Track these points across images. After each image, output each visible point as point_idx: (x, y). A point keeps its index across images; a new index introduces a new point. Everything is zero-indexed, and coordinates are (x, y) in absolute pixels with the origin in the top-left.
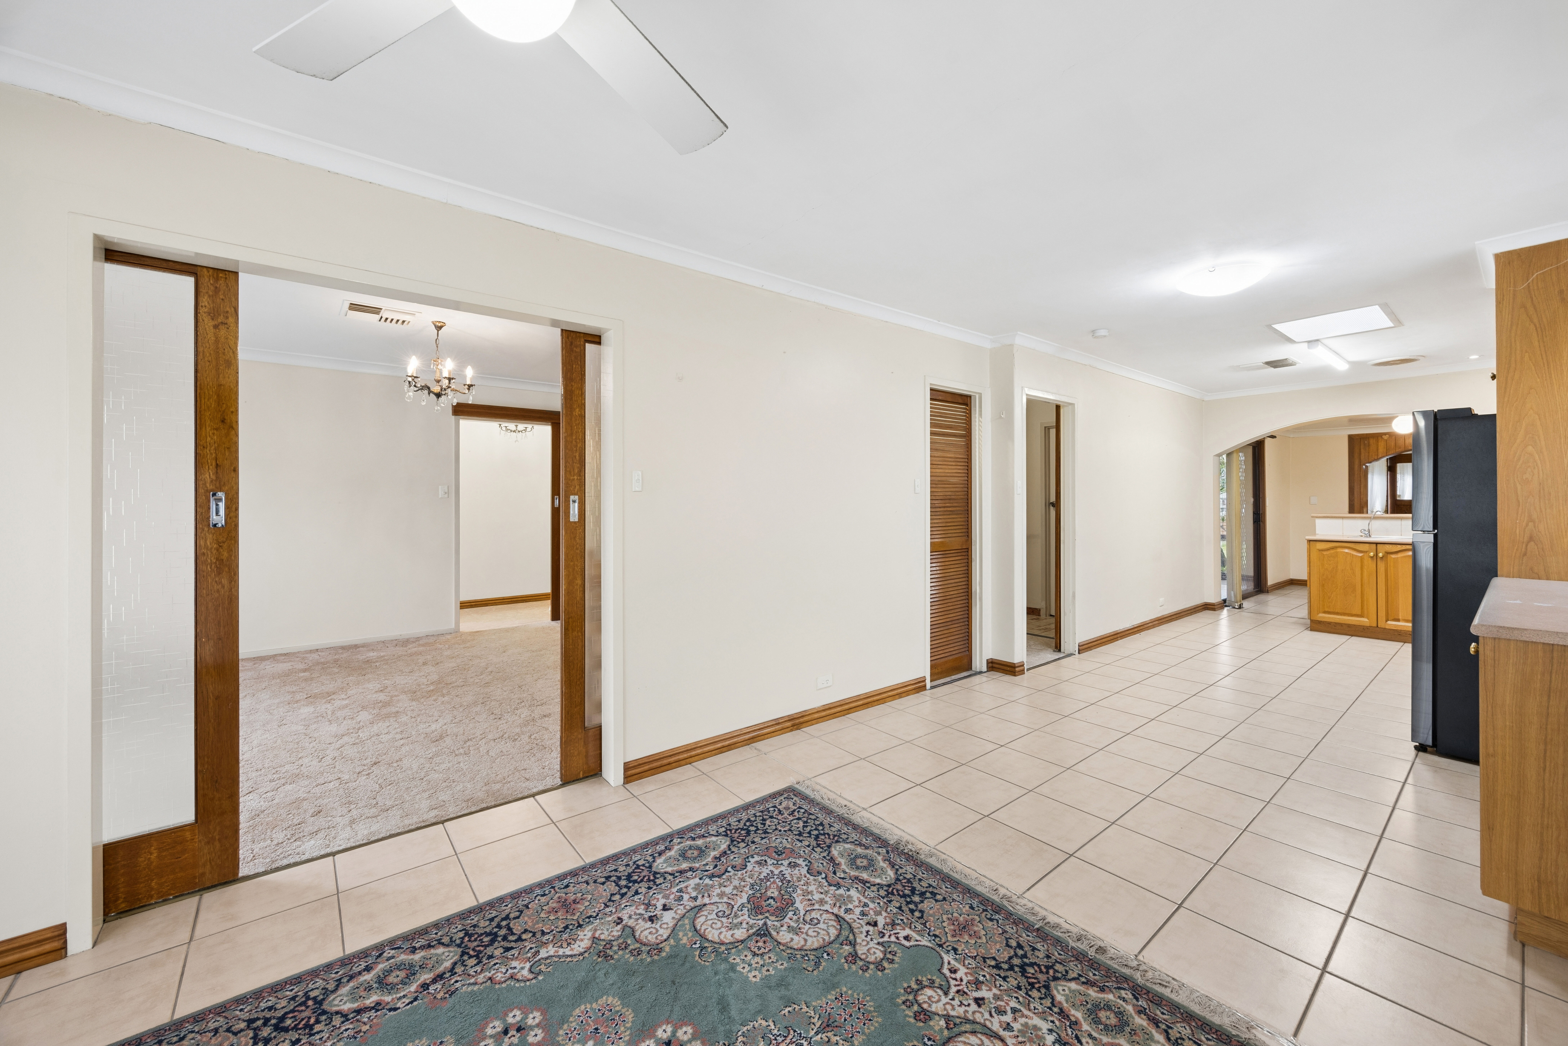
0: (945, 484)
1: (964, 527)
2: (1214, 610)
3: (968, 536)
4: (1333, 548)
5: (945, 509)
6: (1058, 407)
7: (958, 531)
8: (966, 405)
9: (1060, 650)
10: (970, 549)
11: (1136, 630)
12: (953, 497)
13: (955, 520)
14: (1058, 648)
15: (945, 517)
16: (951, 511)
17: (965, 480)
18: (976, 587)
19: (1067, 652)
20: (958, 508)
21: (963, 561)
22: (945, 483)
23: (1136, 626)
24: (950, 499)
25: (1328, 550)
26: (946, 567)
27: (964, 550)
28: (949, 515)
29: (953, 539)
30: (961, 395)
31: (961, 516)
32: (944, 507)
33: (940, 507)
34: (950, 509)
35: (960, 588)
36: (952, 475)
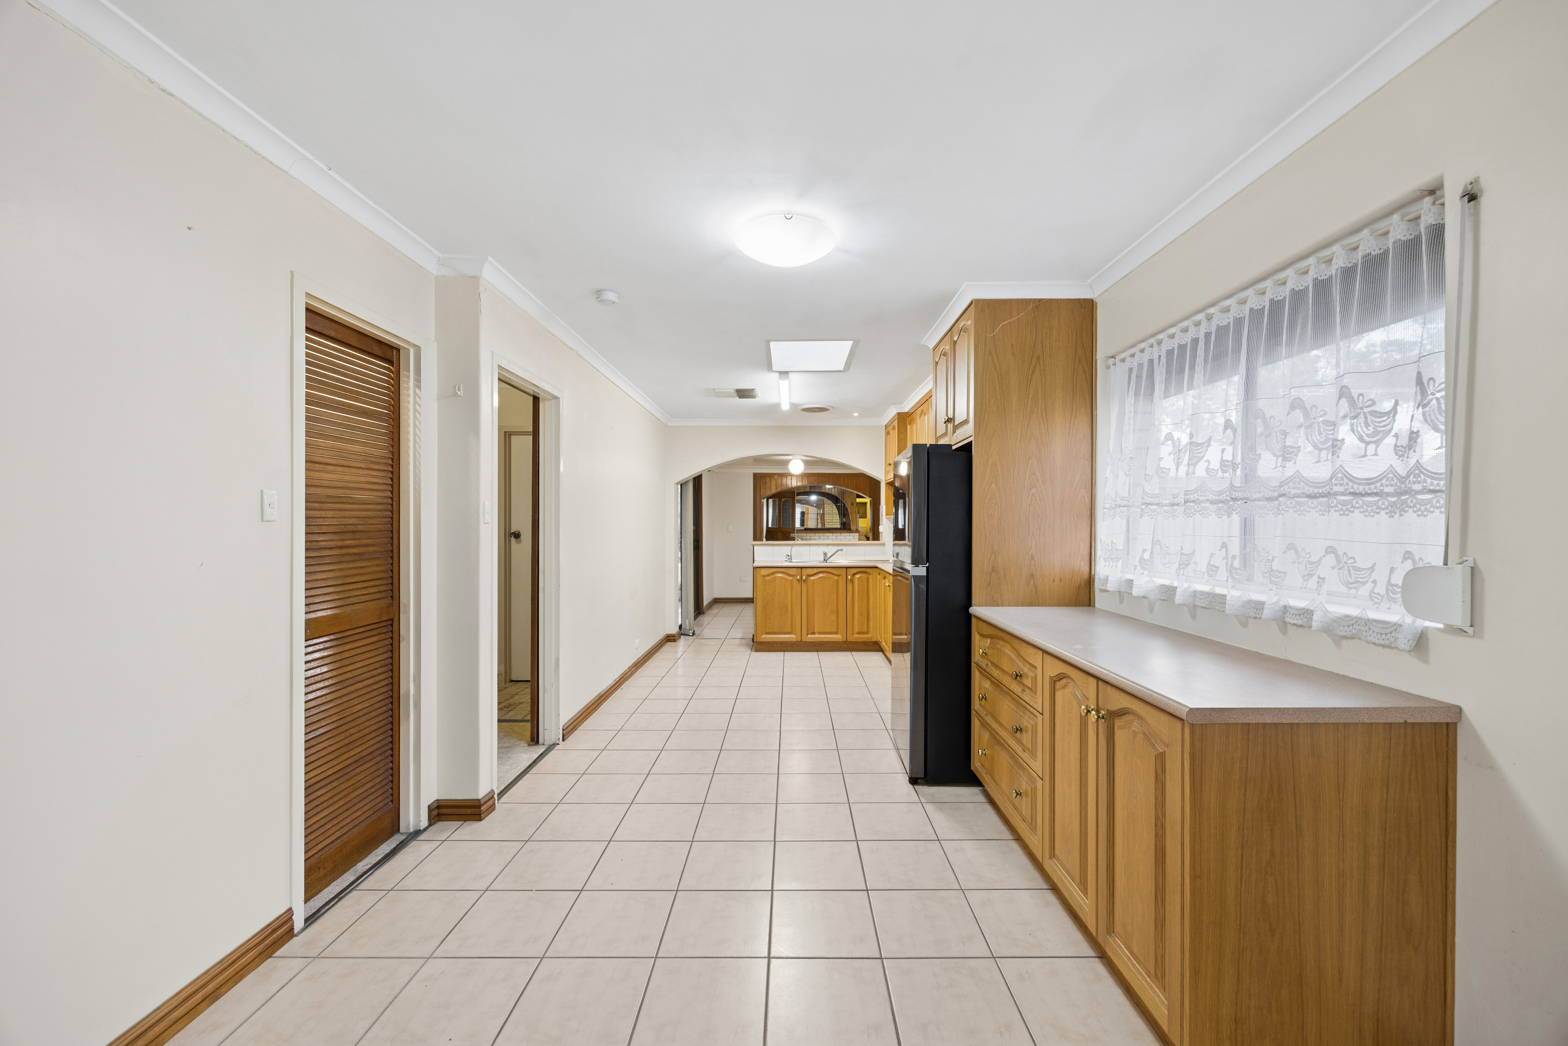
0: (343, 503)
1: (385, 582)
2: (674, 641)
3: (392, 597)
4: (772, 574)
5: (343, 551)
6: (536, 400)
7: (371, 590)
8: (390, 362)
9: (537, 742)
10: (396, 619)
11: (618, 684)
12: (361, 528)
13: (365, 570)
14: (535, 740)
15: (342, 566)
16: (355, 554)
17: (386, 497)
18: (408, 686)
19: (548, 742)
20: (371, 549)
21: (380, 644)
22: (344, 500)
23: (617, 680)
24: (353, 532)
25: (769, 575)
26: (346, 662)
27: (384, 624)
28: (353, 561)
29: (361, 606)
30: (379, 342)
31: (378, 562)
32: (341, 547)
33: (331, 548)
34: (355, 550)
35: (375, 693)
36: (358, 486)
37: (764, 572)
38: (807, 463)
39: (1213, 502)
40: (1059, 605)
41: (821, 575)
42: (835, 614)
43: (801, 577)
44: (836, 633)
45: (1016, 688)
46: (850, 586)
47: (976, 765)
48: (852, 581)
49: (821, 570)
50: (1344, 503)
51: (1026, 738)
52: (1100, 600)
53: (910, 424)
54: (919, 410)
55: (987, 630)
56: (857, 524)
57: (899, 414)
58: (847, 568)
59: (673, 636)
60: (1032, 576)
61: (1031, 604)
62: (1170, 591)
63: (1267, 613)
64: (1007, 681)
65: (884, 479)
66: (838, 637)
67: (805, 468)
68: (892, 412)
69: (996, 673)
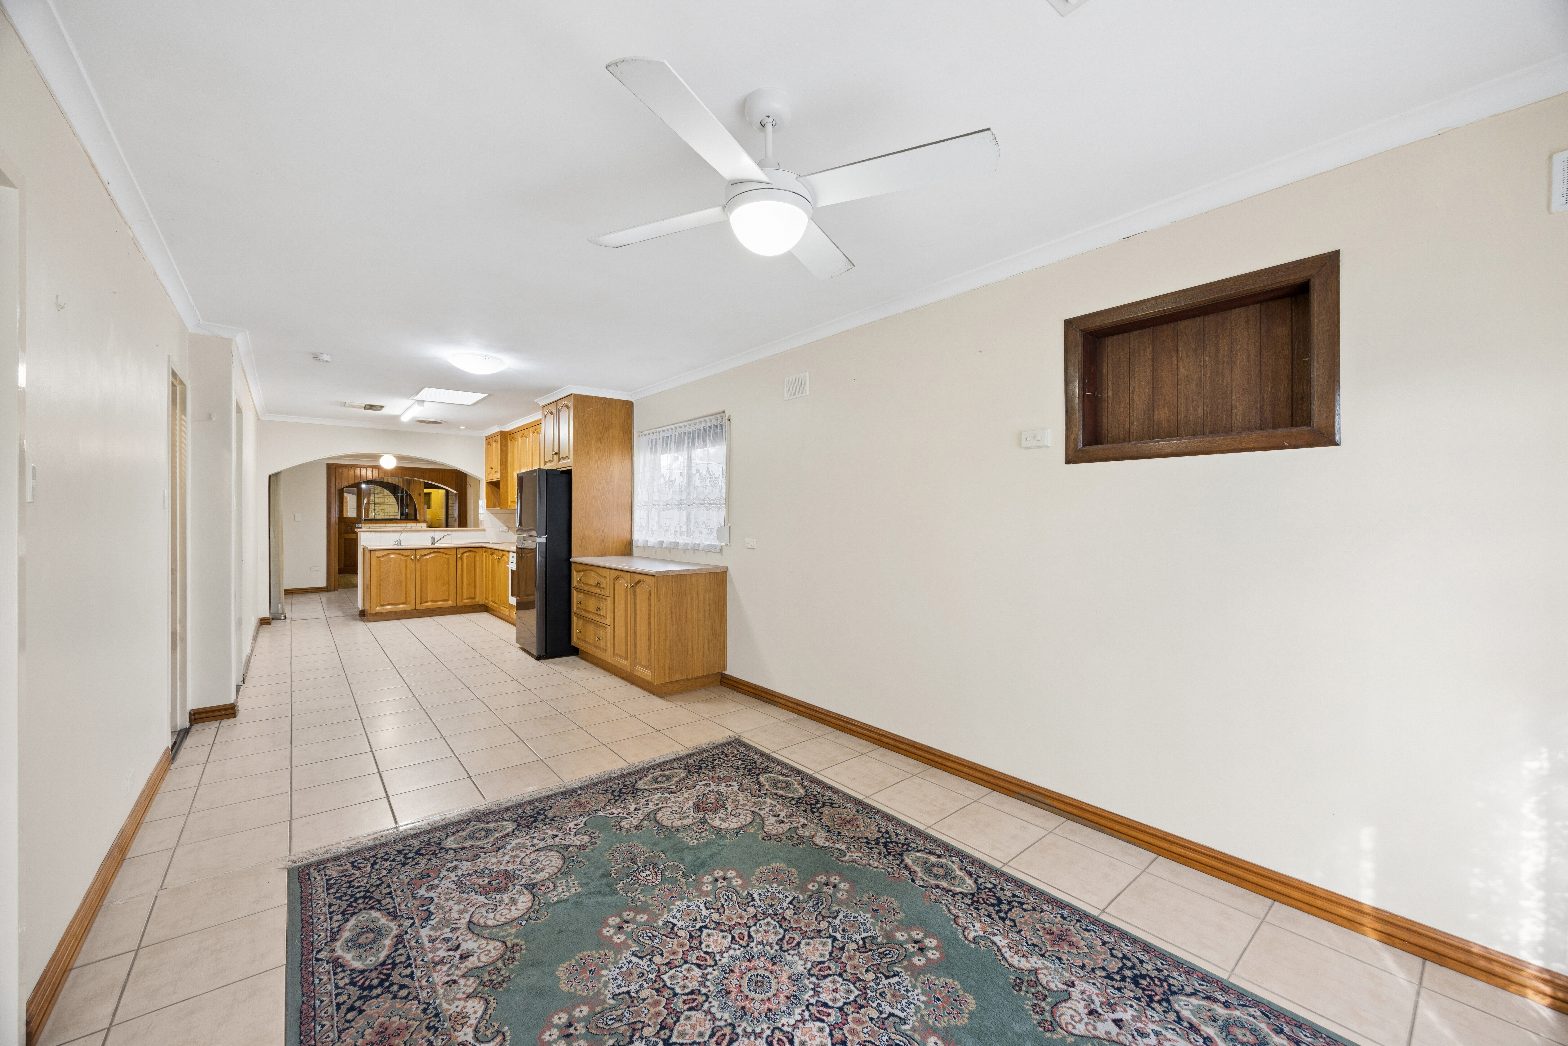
37: (378, 554)
38: (399, 458)
39: (677, 505)
40: (616, 555)
41: (432, 555)
42: (447, 585)
43: (415, 557)
44: (447, 600)
45: (597, 591)
46: (459, 563)
47: (575, 641)
48: (461, 558)
49: (433, 550)
50: (707, 507)
51: (602, 612)
52: (635, 551)
53: (511, 440)
54: (520, 434)
55: (581, 568)
56: (424, 515)
57: (502, 432)
58: (457, 548)
59: (268, 619)
60: (603, 540)
61: (602, 555)
62: (662, 543)
63: (689, 547)
64: (592, 589)
65: (484, 478)
66: (450, 603)
67: (398, 462)
68: (496, 429)
69: (586, 588)
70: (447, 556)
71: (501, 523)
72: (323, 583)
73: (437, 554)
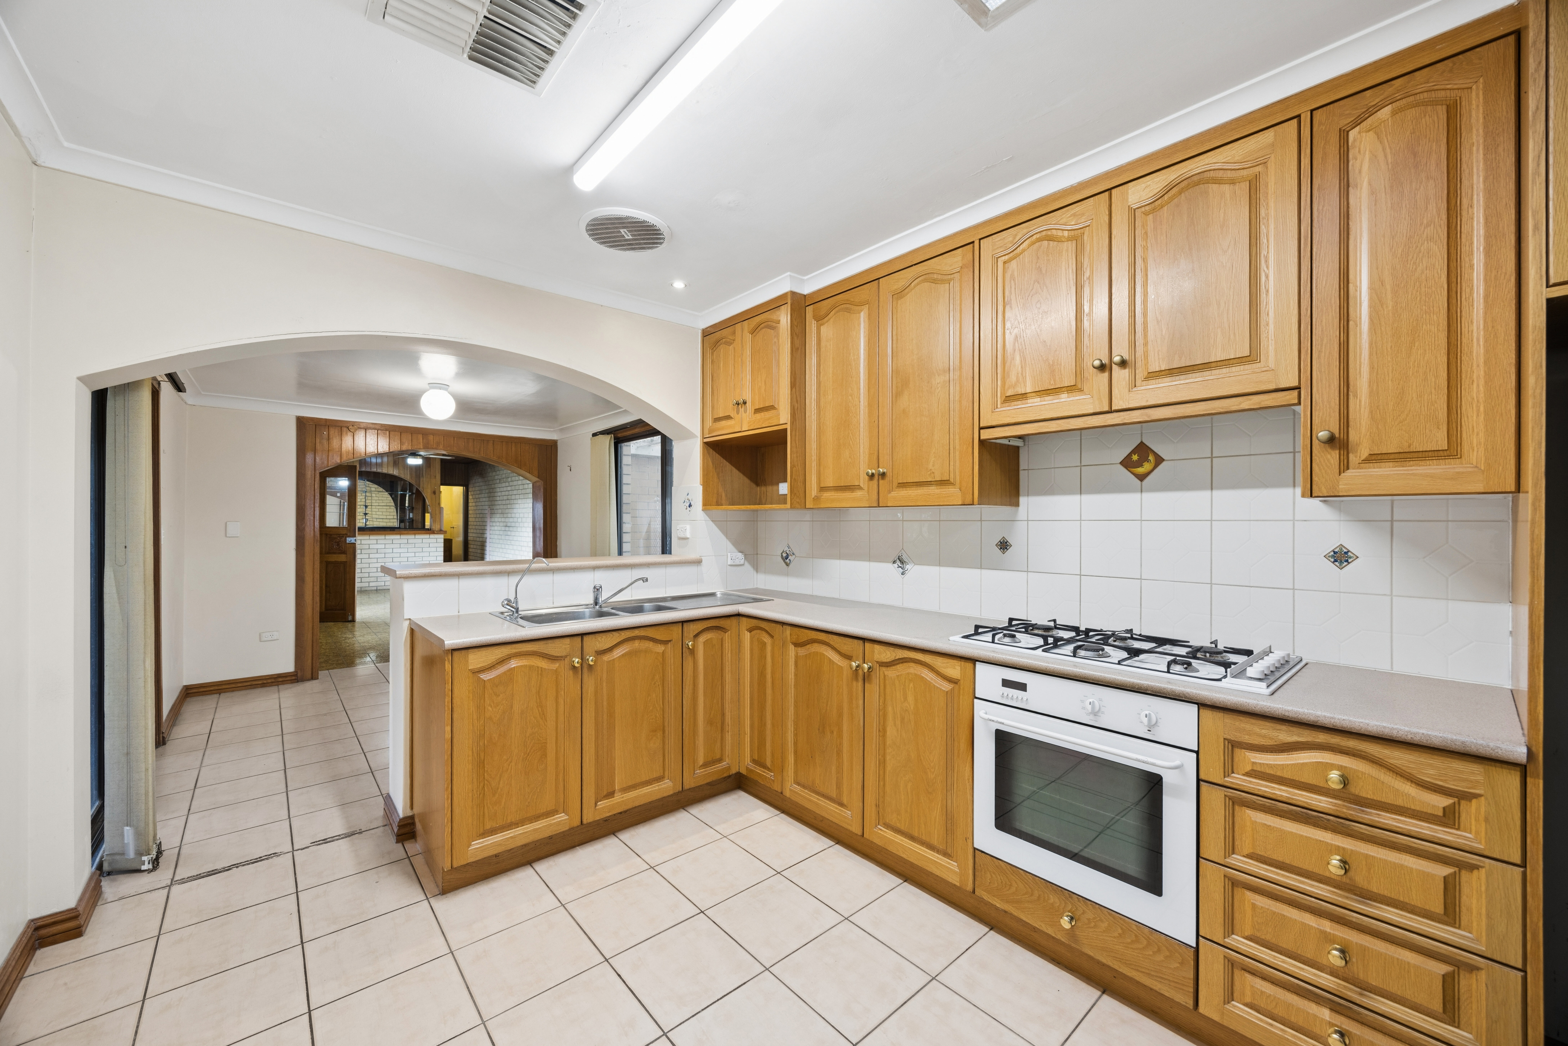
70: (660, 648)
71: (730, 546)
72: (287, 665)
73: (636, 644)
